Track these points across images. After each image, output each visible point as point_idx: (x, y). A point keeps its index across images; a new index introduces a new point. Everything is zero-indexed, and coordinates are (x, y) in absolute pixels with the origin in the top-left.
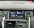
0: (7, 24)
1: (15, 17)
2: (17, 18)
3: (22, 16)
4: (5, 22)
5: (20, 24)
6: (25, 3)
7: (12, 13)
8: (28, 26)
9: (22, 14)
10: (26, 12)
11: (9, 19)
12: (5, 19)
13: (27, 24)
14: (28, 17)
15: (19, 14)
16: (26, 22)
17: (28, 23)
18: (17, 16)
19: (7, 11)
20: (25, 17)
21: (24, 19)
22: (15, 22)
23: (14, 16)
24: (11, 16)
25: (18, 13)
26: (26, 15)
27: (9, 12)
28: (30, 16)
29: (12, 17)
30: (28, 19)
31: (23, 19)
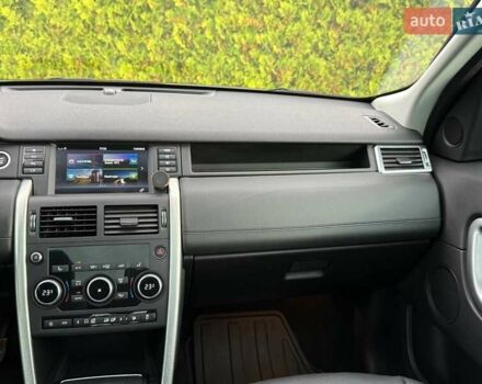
0: (49, 222)
1: (93, 179)
2: (105, 186)
3: (134, 176)
4: (31, 212)
5: (123, 221)
6: (145, 102)
7: (71, 161)
8: (167, 226)
9: (134, 161)
10: (153, 151)
11: (58, 192)
12: (33, 193)
13: (163, 214)
14: (167, 181)
15: (114, 165)
16: (156, 207)
17: (167, 210)
18: (102, 177)
19: (44, 148)
20: (151, 177)
21: (146, 191)
22: (92, 209)
23: (86, 174)
24: (71, 176)
25: (110, 159)
26: (152, 170)
27: (51, 155)
28: (179, 173)
29: (77, 181)
30: (167, 190)
31: (136, 191)
